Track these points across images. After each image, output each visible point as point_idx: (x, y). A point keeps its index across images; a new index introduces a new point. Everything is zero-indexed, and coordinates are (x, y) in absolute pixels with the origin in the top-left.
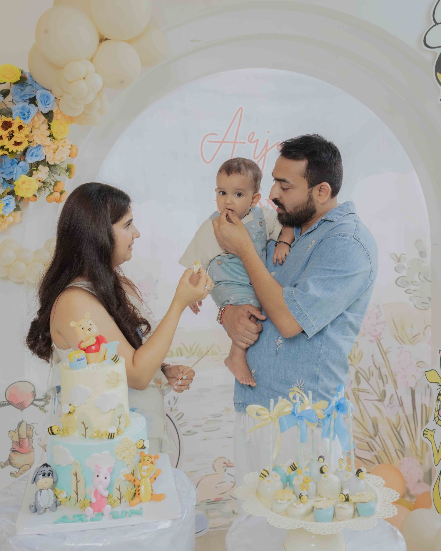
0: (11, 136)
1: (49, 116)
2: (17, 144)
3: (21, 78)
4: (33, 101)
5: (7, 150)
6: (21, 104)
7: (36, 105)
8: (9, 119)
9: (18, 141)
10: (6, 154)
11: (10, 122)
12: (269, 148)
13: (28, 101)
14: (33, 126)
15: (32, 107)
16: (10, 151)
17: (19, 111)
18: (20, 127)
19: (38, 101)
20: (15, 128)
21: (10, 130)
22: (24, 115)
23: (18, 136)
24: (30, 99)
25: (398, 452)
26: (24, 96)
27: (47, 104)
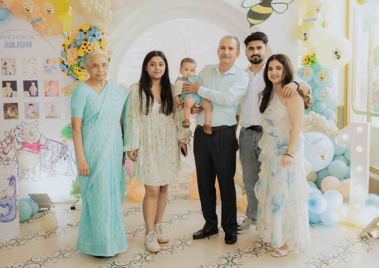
0: (87, 48)
1: (100, 40)
2: (89, 50)
3: (90, 28)
4: (94, 36)
5: (86, 53)
6: (90, 37)
7: (95, 37)
8: (86, 42)
9: (89, 49)
10: (86, 54)
11: (86, 43)
12: (187, 50)
13: (93, 36)
14: (95, 45)
15: (94, 38)
16: (87, 53)
17: (90, 39)
18: (90, 45)
19: (96, 36)
20: (88, 45)
21: (86, 46)
22: (91, 41)
23: (89, 48)
24: (93, 35)
25: (240, 168)
26: (91, 34)
27: (99, 36)
